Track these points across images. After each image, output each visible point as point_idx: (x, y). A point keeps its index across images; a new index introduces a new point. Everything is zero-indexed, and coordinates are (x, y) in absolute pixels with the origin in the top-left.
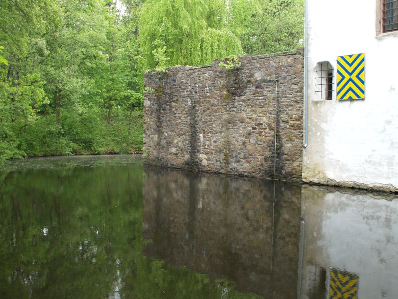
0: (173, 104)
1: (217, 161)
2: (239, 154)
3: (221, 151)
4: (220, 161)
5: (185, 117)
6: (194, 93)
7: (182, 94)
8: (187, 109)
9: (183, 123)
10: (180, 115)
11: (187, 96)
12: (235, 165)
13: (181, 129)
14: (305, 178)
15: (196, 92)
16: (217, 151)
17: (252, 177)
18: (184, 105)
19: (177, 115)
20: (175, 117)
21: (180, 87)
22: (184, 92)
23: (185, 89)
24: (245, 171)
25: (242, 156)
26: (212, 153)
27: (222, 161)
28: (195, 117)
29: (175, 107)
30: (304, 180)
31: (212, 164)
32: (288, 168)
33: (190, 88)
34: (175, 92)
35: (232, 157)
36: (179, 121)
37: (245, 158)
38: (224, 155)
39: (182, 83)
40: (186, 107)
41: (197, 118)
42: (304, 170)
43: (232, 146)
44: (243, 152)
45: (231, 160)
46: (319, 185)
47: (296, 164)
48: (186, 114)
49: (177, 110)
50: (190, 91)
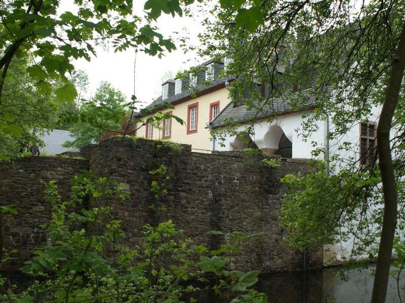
0: (183, 194)
1: (247, 262)
2: (272, 251)
3: (252, 251)
4: (251, 261)
5: (203, 213)
6: (217, 184)
7: (198, 183)
8: (207, 203)
9: (199, 221)
10: (194, 210)
11: (206, 187)
12: (268, 263)
13: (196, 228)
14: (325, 264)
15: (220, 183)
16: (248, 251)
17: (285, 272)
18: (201, 198)
19: (189, 209)
20: (185, 212)
21: (196, 174)
22: (200, 180)
23: (203, 177)
24: (278, 267)
25: (275, 253)
26: (241, 254)
27: (254, 261)
28: (219, 213)
29: (185, 198)
30: (324, 265)
31: (241, 266)
32: (314, 258)
33: (210, 177)
34: (186, 178)
35: (265, 255)
36: (192, 217)
37: (278, 254)
38: (257, 255)
39: (198, 168)
40: (205, 199)
41: (221, 214)
42: (324, 258)
43: (264, 245)
44: (276, 249)
45: (264, 258)
46: (333, 266)
47: (319, 253)
48: (205, 208)
49: (189, 203)
50: (210, 181)
